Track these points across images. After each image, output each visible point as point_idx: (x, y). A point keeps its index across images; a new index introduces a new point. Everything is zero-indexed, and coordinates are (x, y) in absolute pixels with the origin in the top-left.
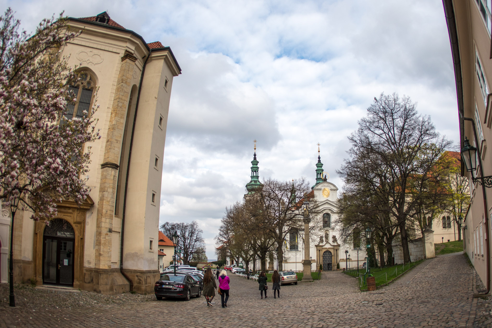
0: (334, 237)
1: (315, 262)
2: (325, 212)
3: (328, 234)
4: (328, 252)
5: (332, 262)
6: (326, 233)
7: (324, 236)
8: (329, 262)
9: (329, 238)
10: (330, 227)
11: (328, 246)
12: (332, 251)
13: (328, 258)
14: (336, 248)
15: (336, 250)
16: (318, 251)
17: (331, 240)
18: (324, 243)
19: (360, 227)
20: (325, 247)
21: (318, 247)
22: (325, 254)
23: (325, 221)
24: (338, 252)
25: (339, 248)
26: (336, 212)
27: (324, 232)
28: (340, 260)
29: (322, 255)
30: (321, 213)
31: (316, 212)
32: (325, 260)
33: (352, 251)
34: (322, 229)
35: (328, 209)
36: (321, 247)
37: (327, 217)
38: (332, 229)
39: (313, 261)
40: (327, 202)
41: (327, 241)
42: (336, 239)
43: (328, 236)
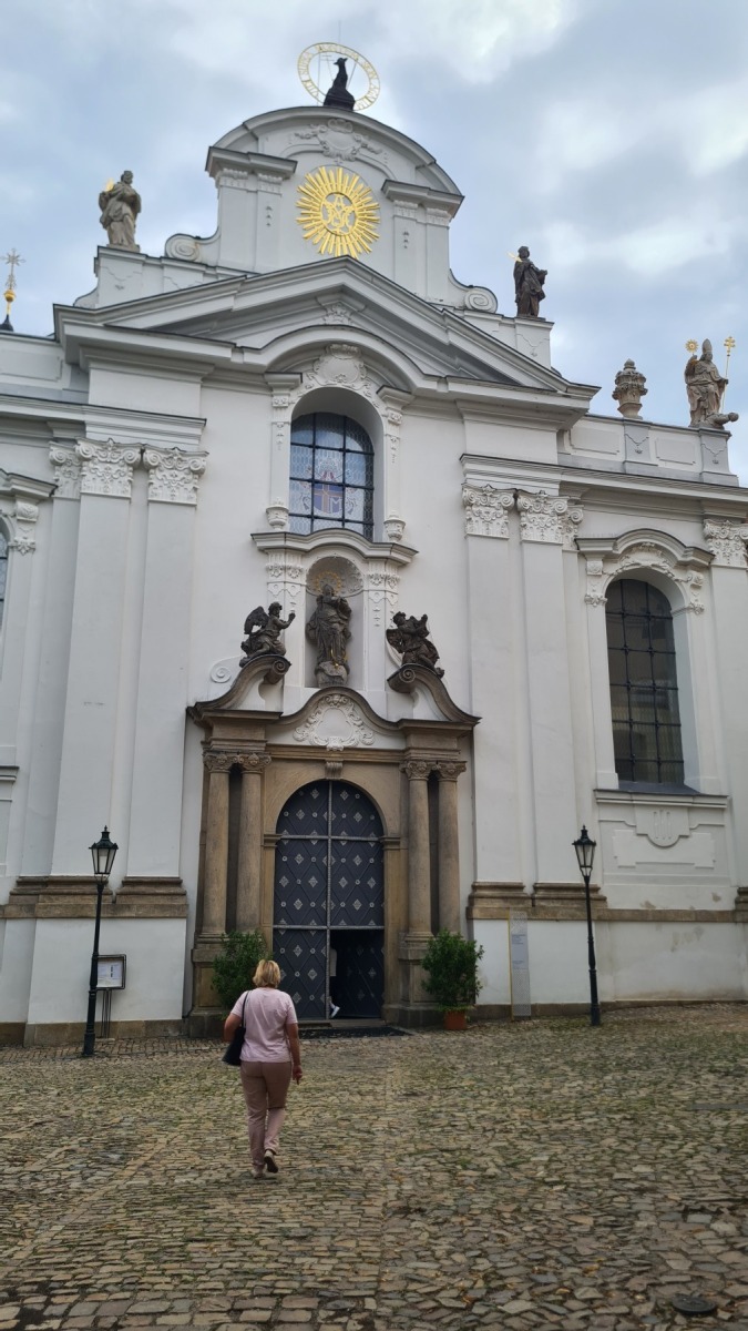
0: (410, 636)
1: (177, 913)
2: (315, 381)
3: (343, 609)
5: (380, 916)
6: (328, 592)
8: (349, 914)
9: (351, 649)
11: (334, 730)
13: (339, 871)
14: (425, 752)
15: (434, 782)
16: (221, 781)
17: (373, 663)
18: (296, 689)
19: (677, 575)
20: (299, 736)
21: (217, 732)
22: (308, 815)
23: (314, 482)
24: (456, 796)
25: (463, 757)
26: (432, 385)
27: (303, 580)
28: (471, 899)
29: (271, 828)
30: (271, 389)
31: (211, 369)
32: (305, 892)
33: (599, 803)
34: (281, 543)
35: (352, 353)
36: (260, 735)
37: (344, 451)
38: (387, 558)
39: (144, 894)
40: (343, 290)
41: (327, 679)
42: (433, 654)
43: (340, 629)
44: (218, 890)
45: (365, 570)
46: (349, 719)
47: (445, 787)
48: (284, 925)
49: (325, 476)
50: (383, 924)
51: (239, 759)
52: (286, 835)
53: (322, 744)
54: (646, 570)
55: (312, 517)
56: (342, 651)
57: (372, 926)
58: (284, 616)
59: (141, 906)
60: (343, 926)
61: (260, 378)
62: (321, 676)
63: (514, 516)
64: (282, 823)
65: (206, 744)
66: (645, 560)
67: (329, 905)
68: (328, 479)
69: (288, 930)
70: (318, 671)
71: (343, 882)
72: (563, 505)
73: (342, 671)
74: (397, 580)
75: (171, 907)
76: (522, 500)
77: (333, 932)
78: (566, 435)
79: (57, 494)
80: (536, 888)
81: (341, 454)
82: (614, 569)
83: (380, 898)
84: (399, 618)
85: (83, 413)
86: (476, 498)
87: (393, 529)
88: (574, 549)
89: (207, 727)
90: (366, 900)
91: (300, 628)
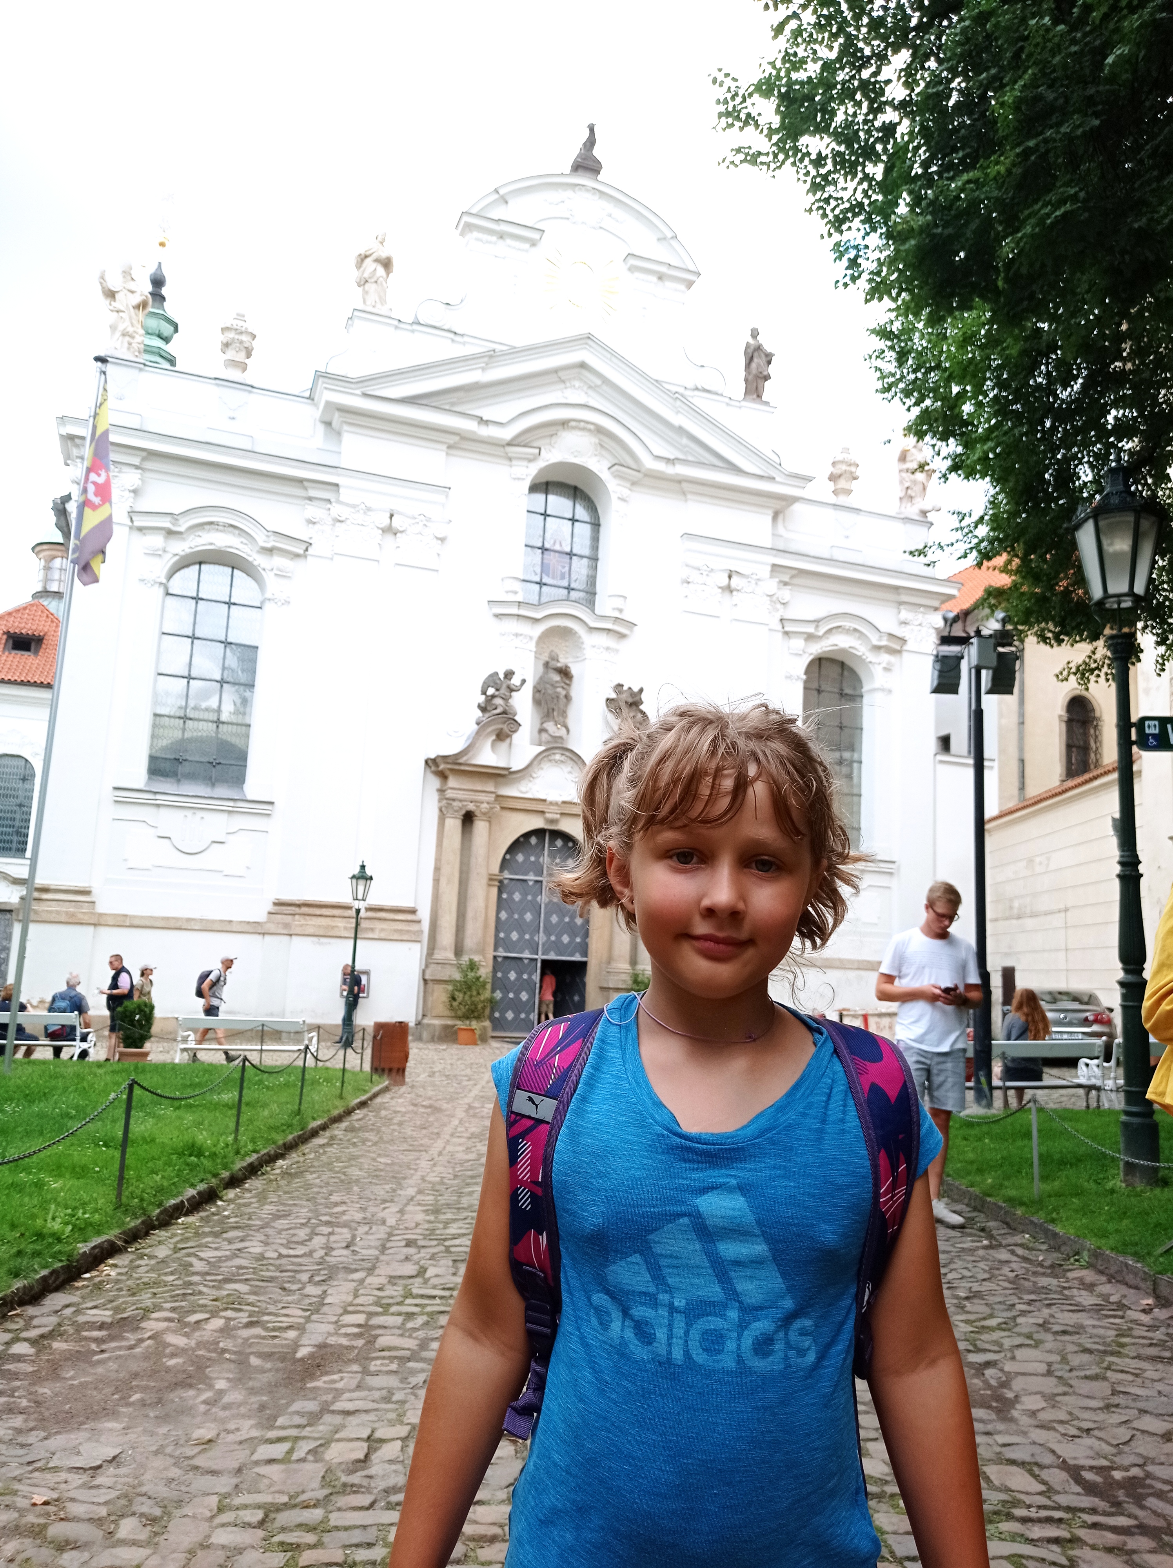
0: (626, 704)
2: (552, 455)
3: (565, 673)
4: (550, 841)
5: (584, 949)
6: (553, 657)
8: (558, 946)
9: (571, 711)
10: (590, 606)
11: (551, 783)
13: (551, 909)
16: (454, 824)
17: (591, 725)
18: (524, 747)
19: (870, 657)
20: (523, 789)
21: (452, 782)
22: (527, 859)
23: (543, 549)
26: (661, 466)
27: (532, 646)
29: (495, 868)
30: (510, 459)
31: (457, 438)
32: (520, 926)
34: (514, 611)
35: (589, 430)
36: (490, 787)
37: (573, 520)
38: (609, 630)
39: (386, 920)
40: (583, 365)
41: (550, 739)
43: (563, 693)
44: (448, 922)
45: (589, 640)
46: (570, 777)
48: (501, 953)
49: (554, 543)
50: (586, 956)
51: (471, 807)
52: (507, 875)
53: (543, 797)
54: (843, 651)
55: (541, 584)
56: (564, 713)
57: (577, 958)
58: (515, 681)
59: (382, 930)
60: (552, 956)
61: (502, 449)
62: (544, 736)
63: (727, 594)
64: (504, 864)
65: (441, 791)
66: (842, 642)
67: (541, 938)
68: (557, 547)
69: (506, 958)
70: (542, 730)
71: (554, 919)
72: (772, 585)
73: (562, 732)
74: (617, 651)
75: (408, 931)
76: (735, 582)
77: (544, 962)
78: (780, 517)
79: (311, 551)
81: (570, 523)
82: (817, 649)
83: (586, 934)
84: (618, 688)
85: (338, 475)
86: (694, 576)
87: (616, 602)
88: (779, 627)
89: (443, 776)
90: (573, 936)
91: (528, 692)
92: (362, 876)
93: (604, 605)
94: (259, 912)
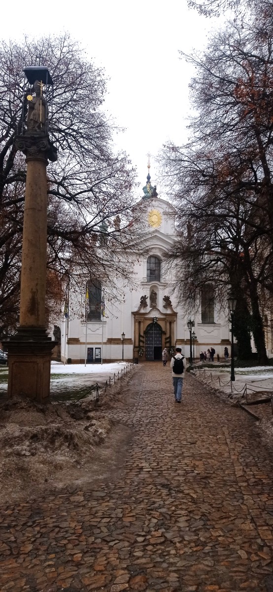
0: (167, 299)
1: (132, 344)
2: (151, 254)
3: (156, 294)
4: (154, 325)
6: (153, 291)
7: (148, 295)
8: (156, 344)
9: (157, 300)
10: (159, 281)
11: (154, 314)
12: (162, 324)
13: (155, 337)
14: (169, 319)
15: (170, 323)
16: (137, 324)
17: (160, 303)
18: (149, 309)
19: (215, 284)
20: (148, 316)
21: (137, 316)
22: (150, 328)
23: (150, 270)
24: (174, 326)
25: (175, 319)
26: (171, 253)
28: (176, 342)
30: (144, 256)
31: (133, 253)
32: (150, 341)
33: (198, 326)
34: (146, 283)
35: (157, 249)
36: (143, 316)
38: (163, 285)
40: (156, 235)
41: (153, 306)
42: (170, 302)
43: (155, 297)
44: (137, 341)
45: (159, 287)
46: (157, 313)
47: (172, 325)
49: (152, 268)
50: (162, 345)
51: (140, 320)
52: (147, 332)
53: (153, 317)
54: (209, 283)
55: (150, 276)
56: (155, 301)
57: (160, 346)
58: (146, 297)
59: (127, 343)
60: (155, 346)
61: (142, 254)
64: (146, 330)
65: (135, 318)
67: (153, 342)
69: (147, 346)
70: (152, 304)
71: (156, 339)
73: (156, 305)
74: (165, 289)
75: (130, 343)
79: (110, 276)
80: (187, 340)
81: (155, 264)
84: (165, 296)
87: (164, 280)
89: (135, 315)
90: (159, 342)
91: (149, 298)
92: (123, 335)
93: (162, 281)
94: (105, 341)
